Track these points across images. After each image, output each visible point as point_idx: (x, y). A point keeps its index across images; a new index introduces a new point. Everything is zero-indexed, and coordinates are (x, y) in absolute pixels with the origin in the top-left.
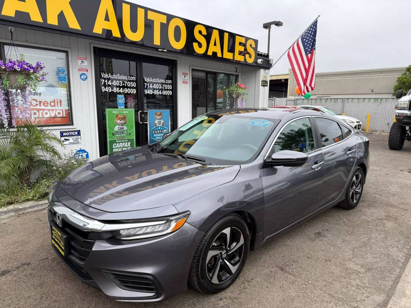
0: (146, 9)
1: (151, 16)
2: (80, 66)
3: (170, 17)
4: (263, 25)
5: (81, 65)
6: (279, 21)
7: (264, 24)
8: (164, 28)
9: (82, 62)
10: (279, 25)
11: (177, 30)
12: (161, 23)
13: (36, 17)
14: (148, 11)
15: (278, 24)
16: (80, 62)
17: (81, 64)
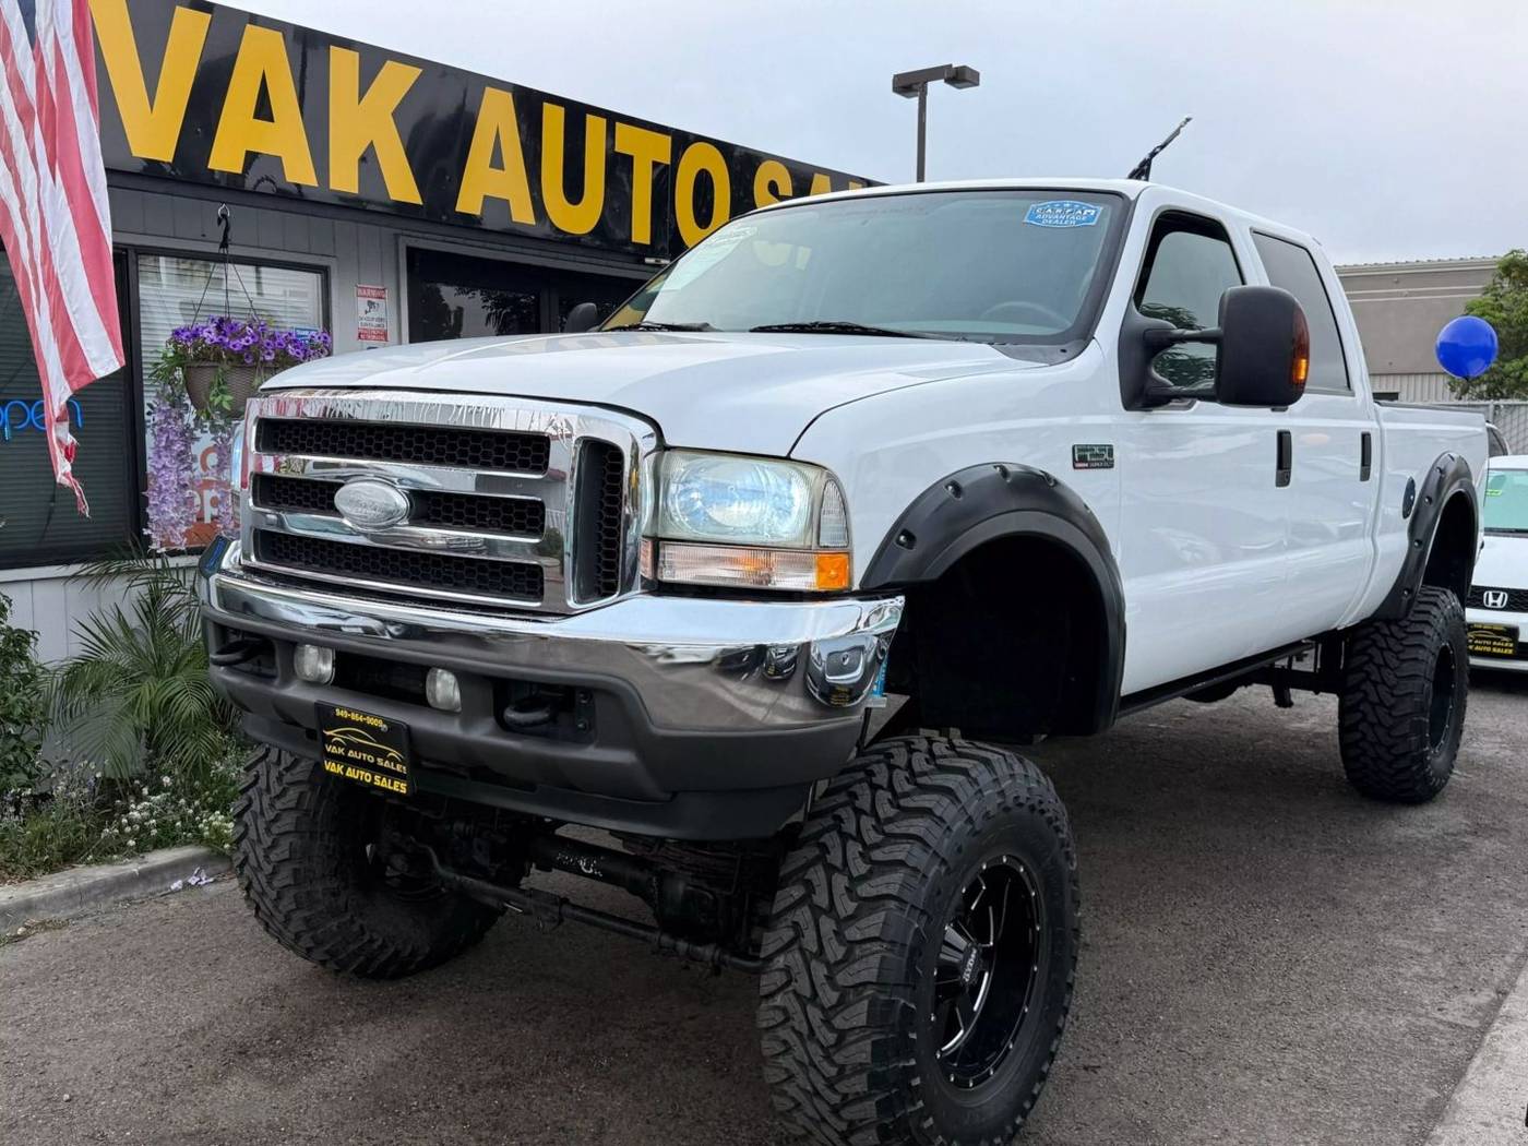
0: (612, 118)
1: (626, 139)
2: (364, 321)
3: (682, 141)
4: (894, 81)
5: (368, 314)
6: (965, 67)
7: (896, 76)
8: (664, 179)
9: (371, 304)
10: (964, 81)
11: (704, 182)
12: (656, 165)
13: (299, 171)
14: (618, 125)
15: (960, 77)
16: (362, 304)
17: (366, 312)
